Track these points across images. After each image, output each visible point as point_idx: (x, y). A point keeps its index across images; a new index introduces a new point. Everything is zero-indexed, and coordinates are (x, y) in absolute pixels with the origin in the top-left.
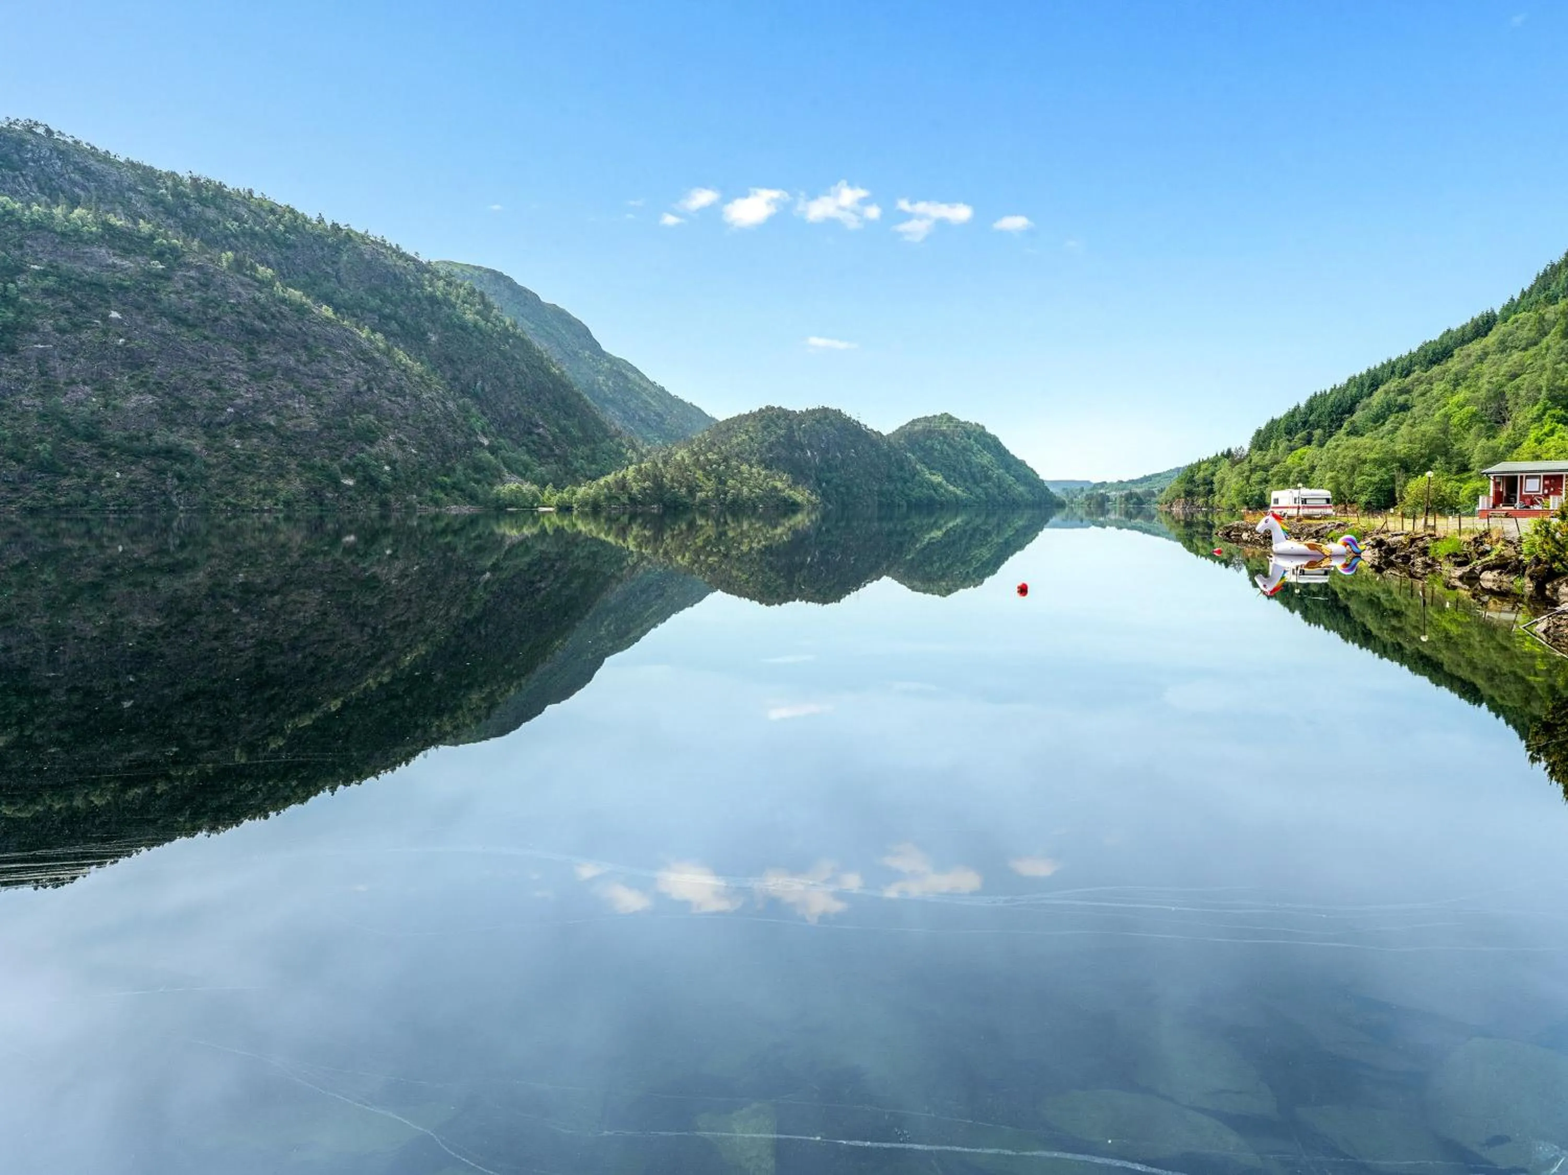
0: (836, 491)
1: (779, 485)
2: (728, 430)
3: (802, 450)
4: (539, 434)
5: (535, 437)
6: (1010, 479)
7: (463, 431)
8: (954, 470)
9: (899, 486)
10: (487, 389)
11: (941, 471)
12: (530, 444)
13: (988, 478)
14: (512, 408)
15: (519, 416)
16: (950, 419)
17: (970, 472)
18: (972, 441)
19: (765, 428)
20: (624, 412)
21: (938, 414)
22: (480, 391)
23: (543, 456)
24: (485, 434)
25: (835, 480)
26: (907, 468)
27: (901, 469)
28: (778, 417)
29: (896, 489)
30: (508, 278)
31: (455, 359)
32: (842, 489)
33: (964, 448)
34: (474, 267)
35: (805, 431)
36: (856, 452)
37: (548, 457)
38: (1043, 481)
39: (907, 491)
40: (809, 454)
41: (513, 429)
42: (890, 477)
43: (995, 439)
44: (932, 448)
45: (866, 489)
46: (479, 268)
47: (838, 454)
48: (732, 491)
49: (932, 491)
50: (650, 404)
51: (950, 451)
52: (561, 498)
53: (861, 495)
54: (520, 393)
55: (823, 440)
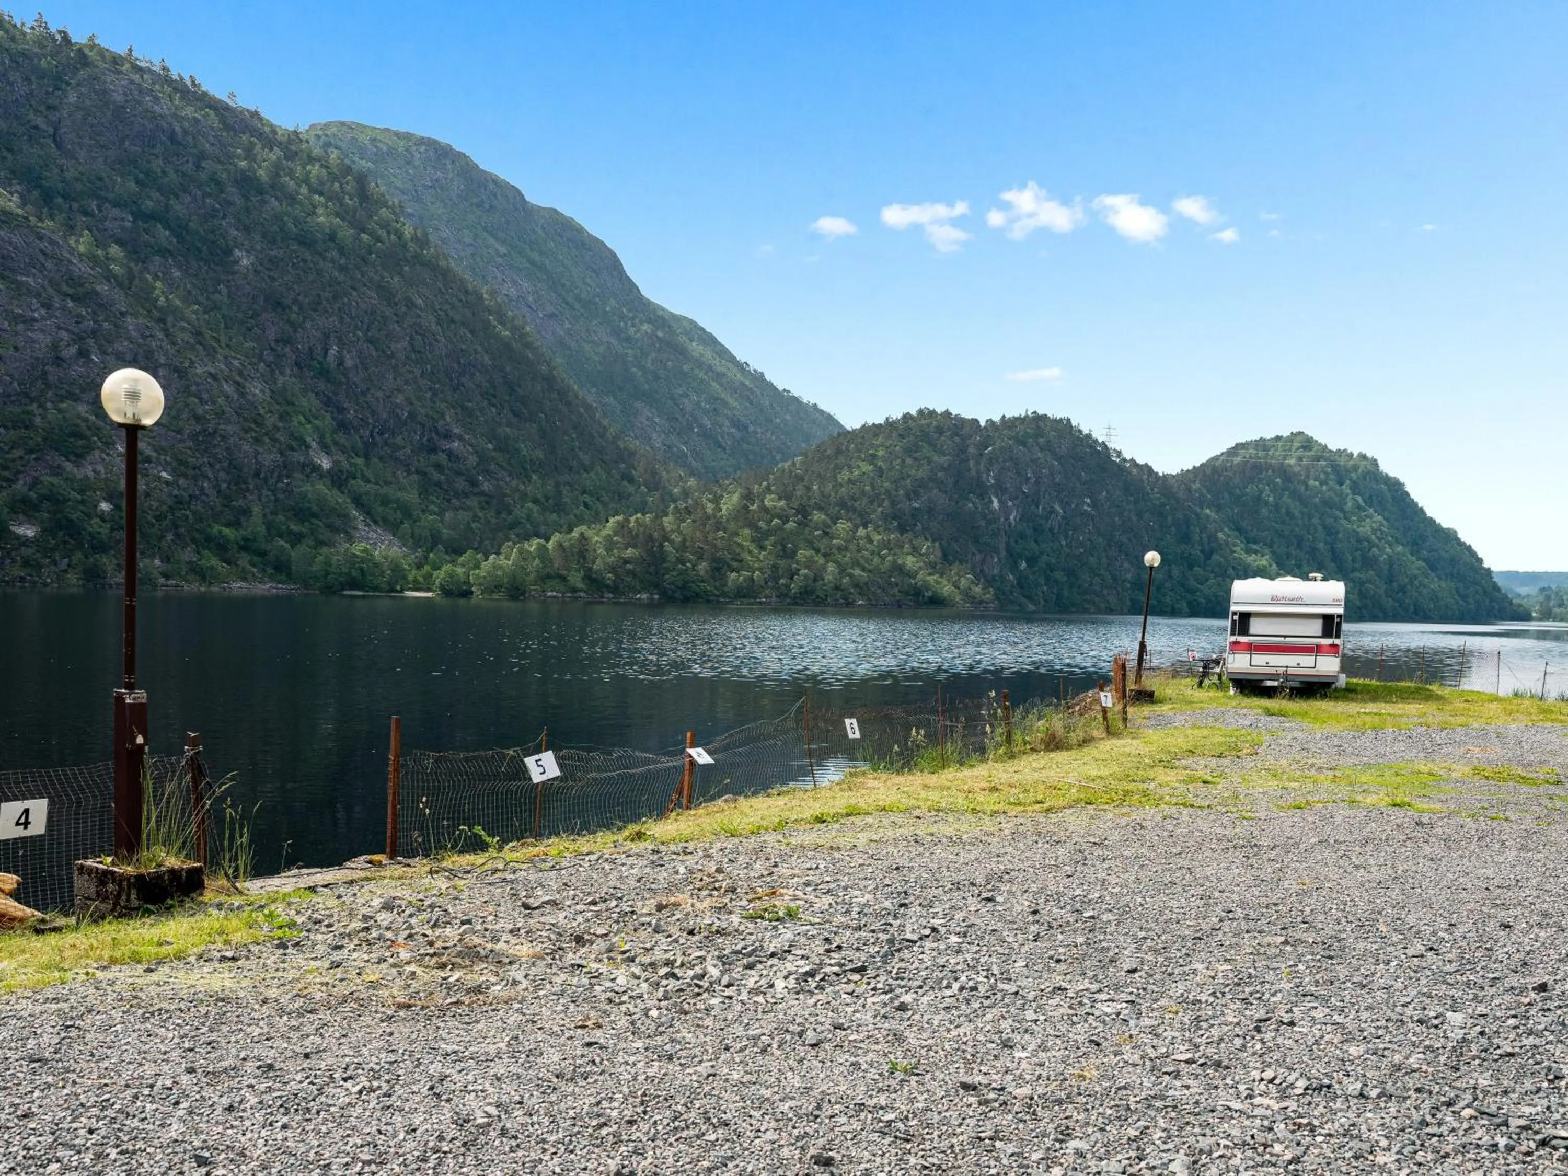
0: (1047, 578)
1: (910, 561)
2: (839, 452)
3: (981, 496)
4: (450, 454)
5: (442, 458)
6: (1416, 565)
7: (275, 440)
8: (1299, 546)
10: (349, 363)
11: (1271, 546)
12: (431, 470)
13: (1368, 562)
14: (400, 399)
15: (412, 415)
16: (1307, 443)
17: (1333, 551)
18: (1346, 489)
19: (908, 451)
21: (1286, 433)
22: (333, 366)
23: (457, 495)
24: (325, 448)
25: (1045, 558)
26: (1197, 537)
27: (1185, 538)
28: (940, 431)
29: (1170, 577)
30: (461, 155)
31: (288, 302)
32: (1059, 575)
33: (1326, 503)
34: (397, 134)
35: (991, 461)
36: (1094, 505)
37: (466, 495)
38: (1489, 571)
39: (1193, 583)
40: (996, 504)
41: (399, 440)
43: (1396, 488)
44: (1258, 499)
46: (407, 136)
47: (1057, 507)
48: (804, 571)
50: (725, 404)
51: (1296, 508)
52: (451, 575)
53: (1097, 588)
54: (418, 373)
55: (1028, 479)
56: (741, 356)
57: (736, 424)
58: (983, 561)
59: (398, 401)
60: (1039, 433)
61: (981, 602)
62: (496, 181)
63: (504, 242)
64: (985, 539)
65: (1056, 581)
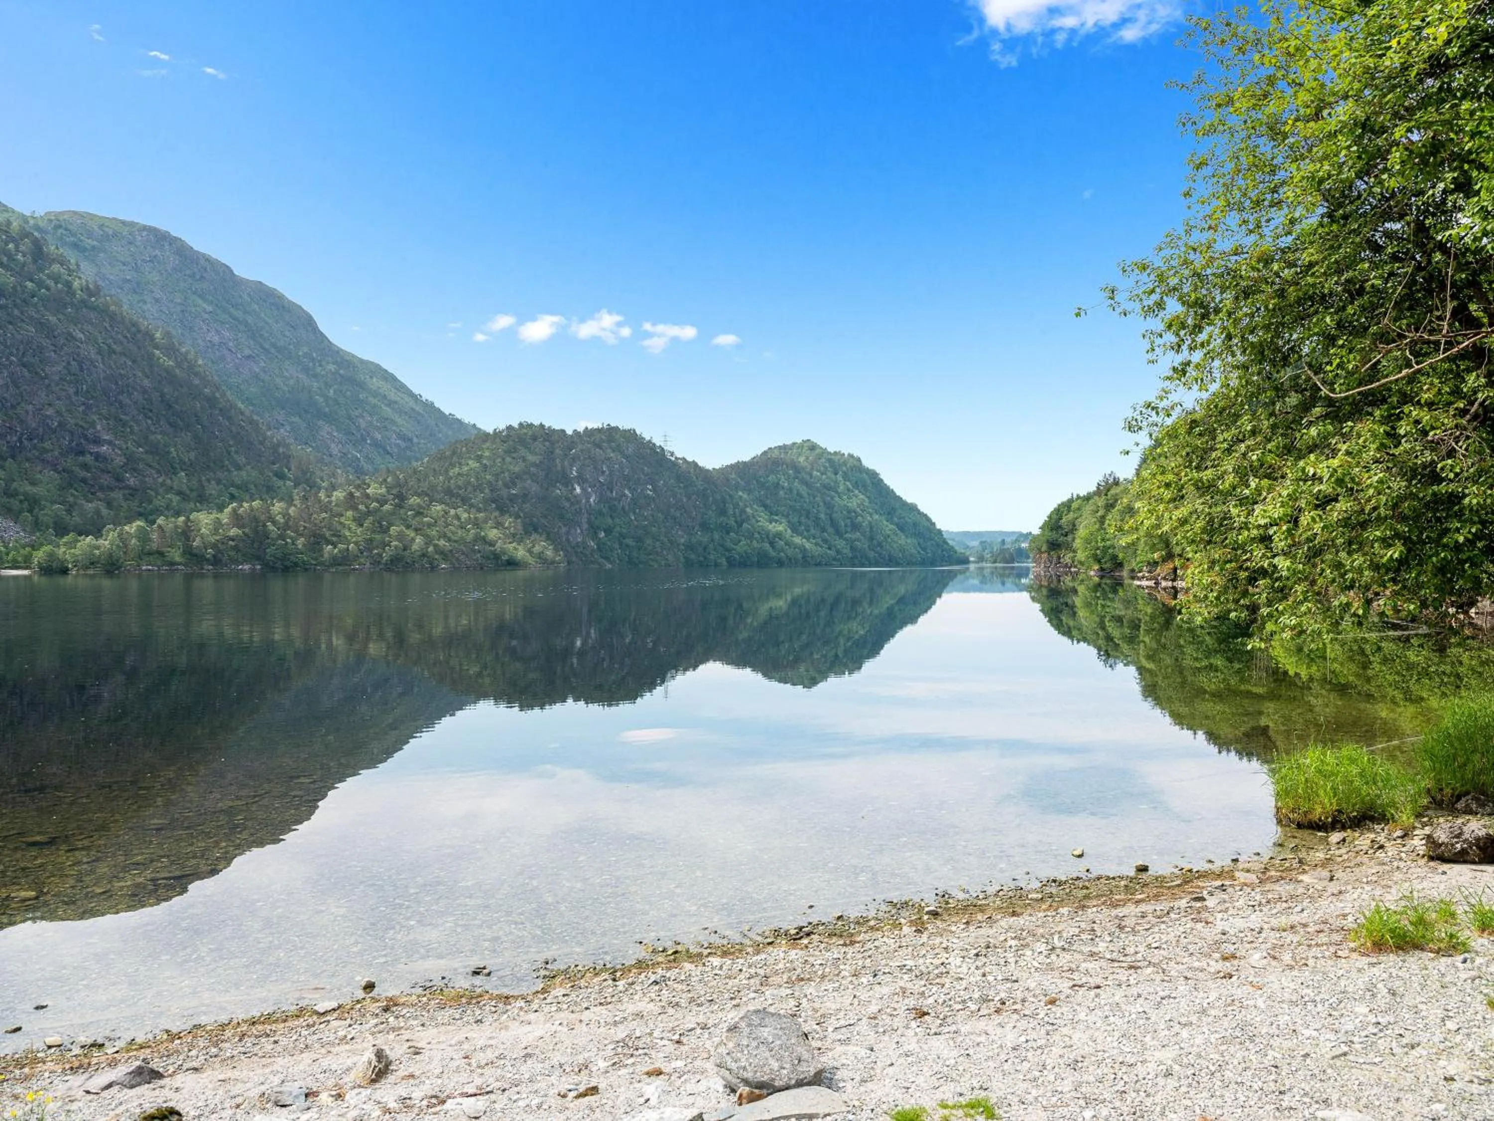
0: (621, 544)
1: (493, 534)
2: (454, 453)
3: (566, 485)
4: (97, 457)
5: (88, 459)
6: (888, 527)
8: (808, 517)
9: (716, 536)
11: (787, 516)
12: (77, 469)
13: (855, 527)
14: (50, 412)
15: (61, 425)
16: (813, 447)
17: (831, 519)
18: (839, 478)
19: (508, 452)
20: (349, 433)
21: (799, 441)
23: (102, 489)
25: (618, 529)
26: (731, 512)
27: (723, 512)
28: (535, 439)
29: (712, 540)
32: (629, 541)
33: (827, 487)
34: (123, 223)
35: (574, 459)
36: (654, 490)
37: (111, 489)
38: (940, 531)
39: (729, 544)
40: (578, 490)
41: (47, 445)
42: (704, 526)
43: (874, 476)
44: (777, 485)
45: (666, 540)
46: (132, 224)
47: (627, 492)
48: (394, 543)
49: (767, 546)
50: (393, 422)
51: (804, 490)
52: (51, 555)
53: (659, 550)
54: (72, 391)
55: (603, 472)
56: (416, 391)
57: (404, 438)
58: (568, 533)
59: (48, 413)
60: (611, 439)
61: (553, 562)
62: (208, 259)
63: (211, 303)
64: (569, 516)
65: (627, 546)
